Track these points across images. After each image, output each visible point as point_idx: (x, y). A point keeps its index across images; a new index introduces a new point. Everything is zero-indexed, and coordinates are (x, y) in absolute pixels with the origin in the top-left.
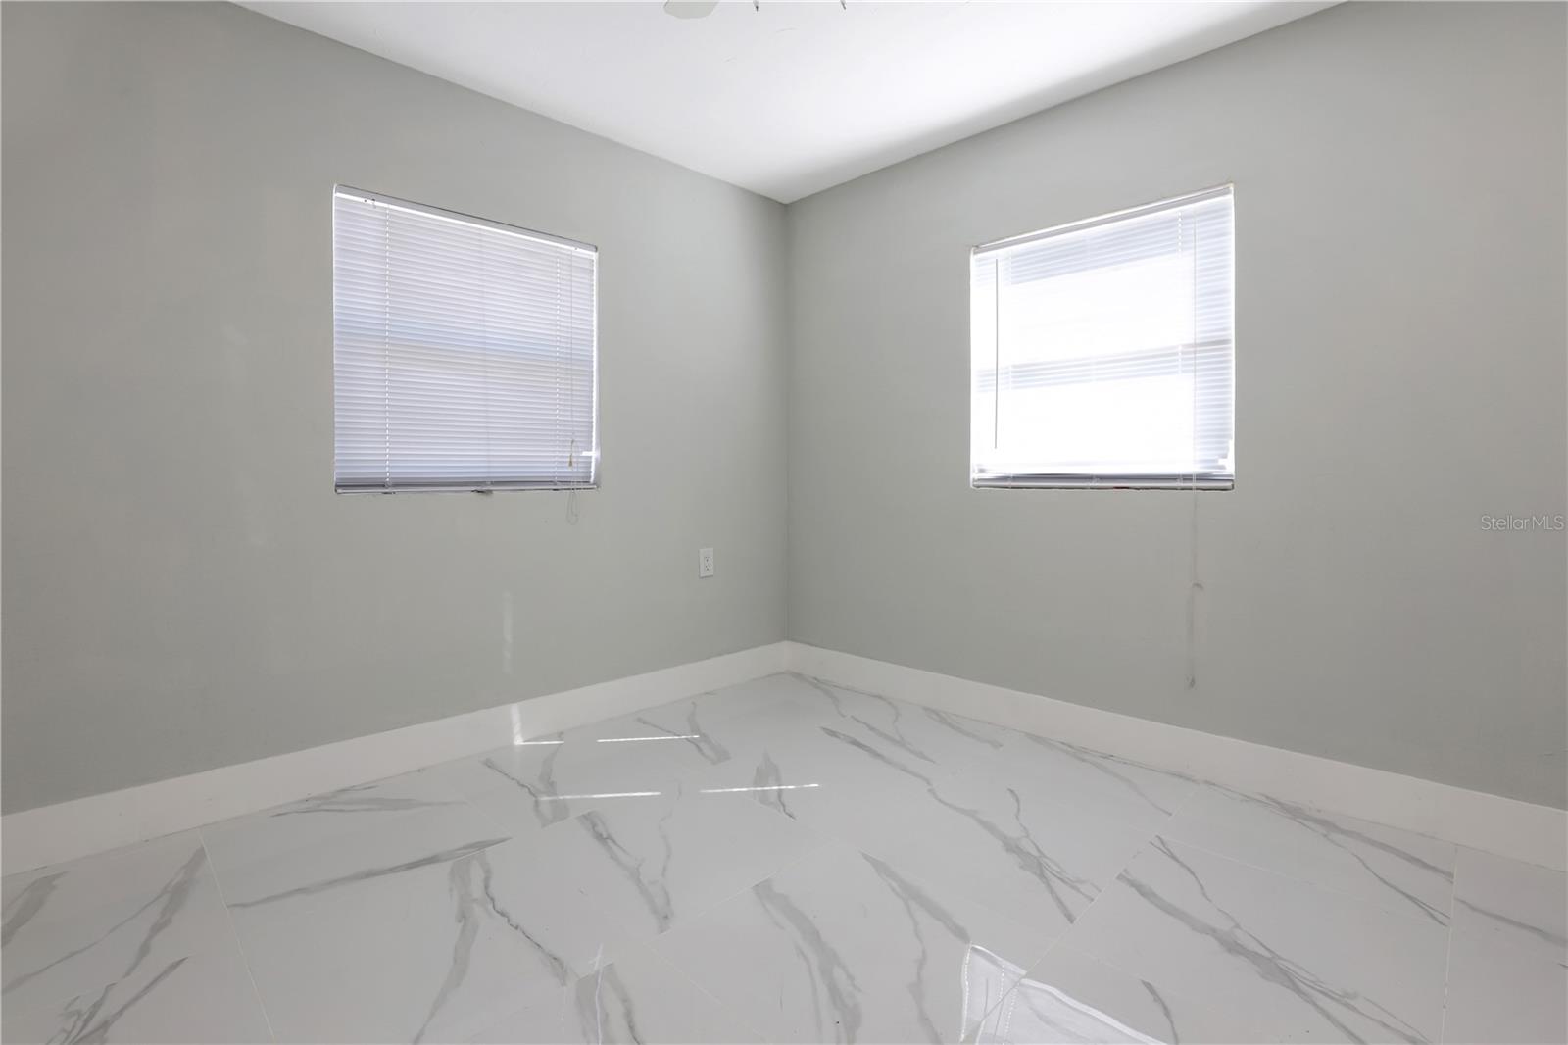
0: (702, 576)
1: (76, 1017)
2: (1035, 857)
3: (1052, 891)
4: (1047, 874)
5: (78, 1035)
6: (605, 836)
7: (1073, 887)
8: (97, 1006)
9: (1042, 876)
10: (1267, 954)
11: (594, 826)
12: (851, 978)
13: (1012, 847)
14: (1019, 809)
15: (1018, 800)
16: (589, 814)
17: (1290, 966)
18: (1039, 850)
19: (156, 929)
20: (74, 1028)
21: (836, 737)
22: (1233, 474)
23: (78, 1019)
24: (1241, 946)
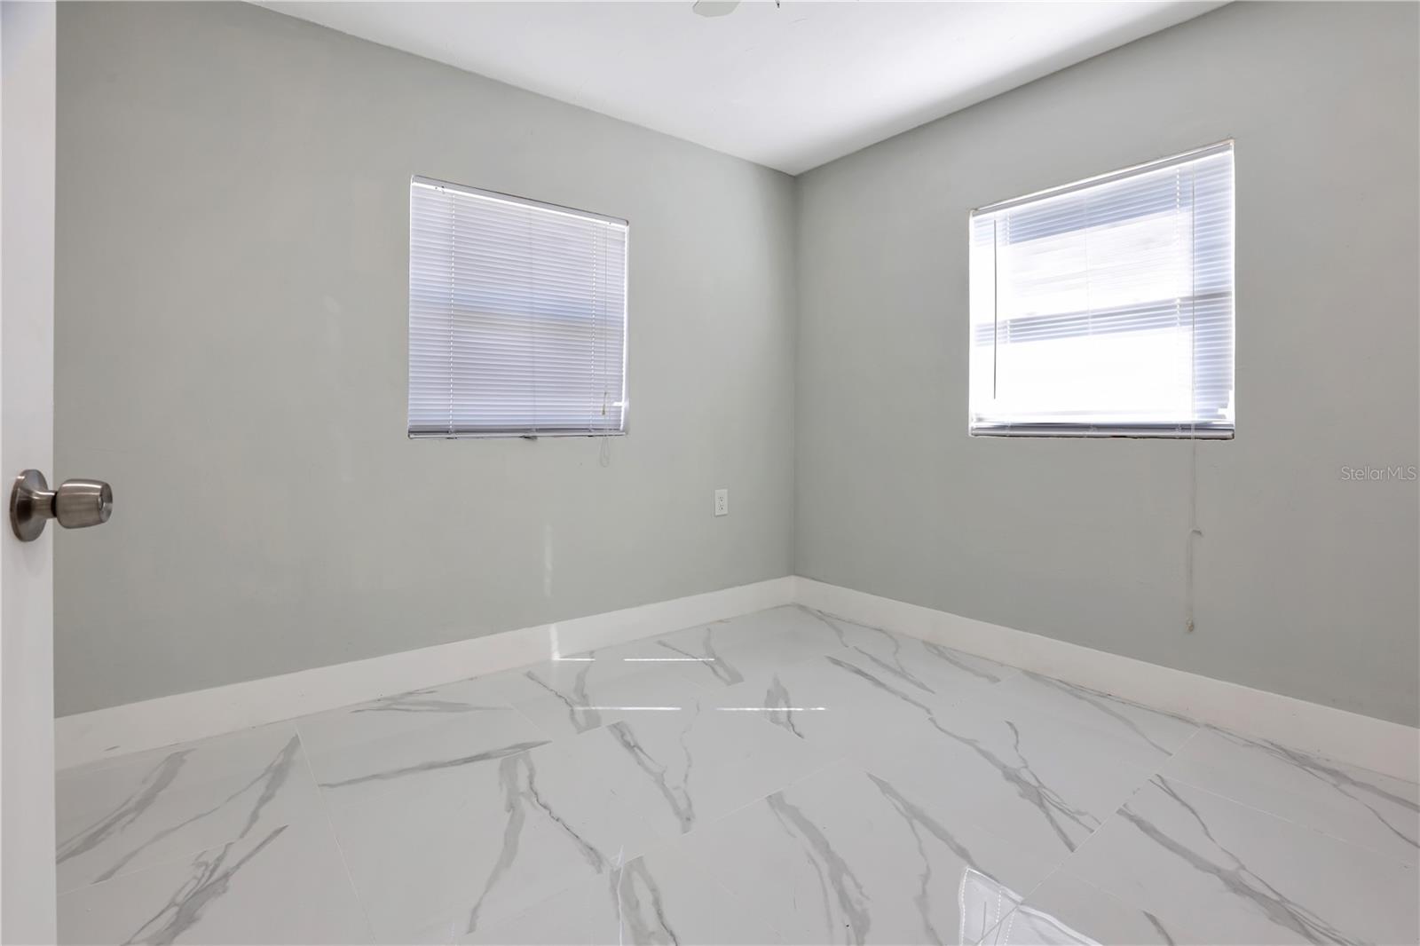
0: (717, 514)
1: (203, 868)
2: (1034, 787)
3: (1052, 820)
4: (1047, 804)
5: (207, 881)
6: (632, 744)
7: (1073, 818)
8: (220, 859)
9: (1041, 805)
10: (1275, 897)
11: (623, 735)
12: (858, 886)
13: (1011, 776)
14: (1018, 742)
15: (1016, 732)
16: (618, 724)
17: (1300, 911)
18: (1039, 782)
19: (264, 800)
20: (203, 875)
21: (841, 665)
22: (1234, 423)
23: (206, 869)
24: (1246, 886)
